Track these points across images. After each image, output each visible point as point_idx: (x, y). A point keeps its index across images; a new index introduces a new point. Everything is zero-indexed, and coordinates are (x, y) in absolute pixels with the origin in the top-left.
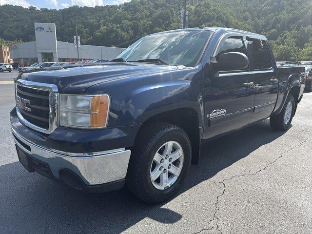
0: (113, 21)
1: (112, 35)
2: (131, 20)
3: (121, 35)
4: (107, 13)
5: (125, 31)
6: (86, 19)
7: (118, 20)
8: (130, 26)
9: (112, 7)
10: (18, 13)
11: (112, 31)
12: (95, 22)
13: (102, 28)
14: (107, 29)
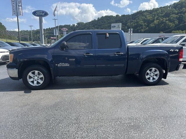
0: (163, 17)
1: (162, 25)
2: (177, 14)
3: (169, 24)
4: (160, 12)
5: (171, 22)
6: (146, 17)
7: (167, 15)
8: (176, 18)
9: (164, 7)
10: (110, 19)
11: (162, 22)
12: (151, 18)
13: (155, 22)
14: (158, 22)
